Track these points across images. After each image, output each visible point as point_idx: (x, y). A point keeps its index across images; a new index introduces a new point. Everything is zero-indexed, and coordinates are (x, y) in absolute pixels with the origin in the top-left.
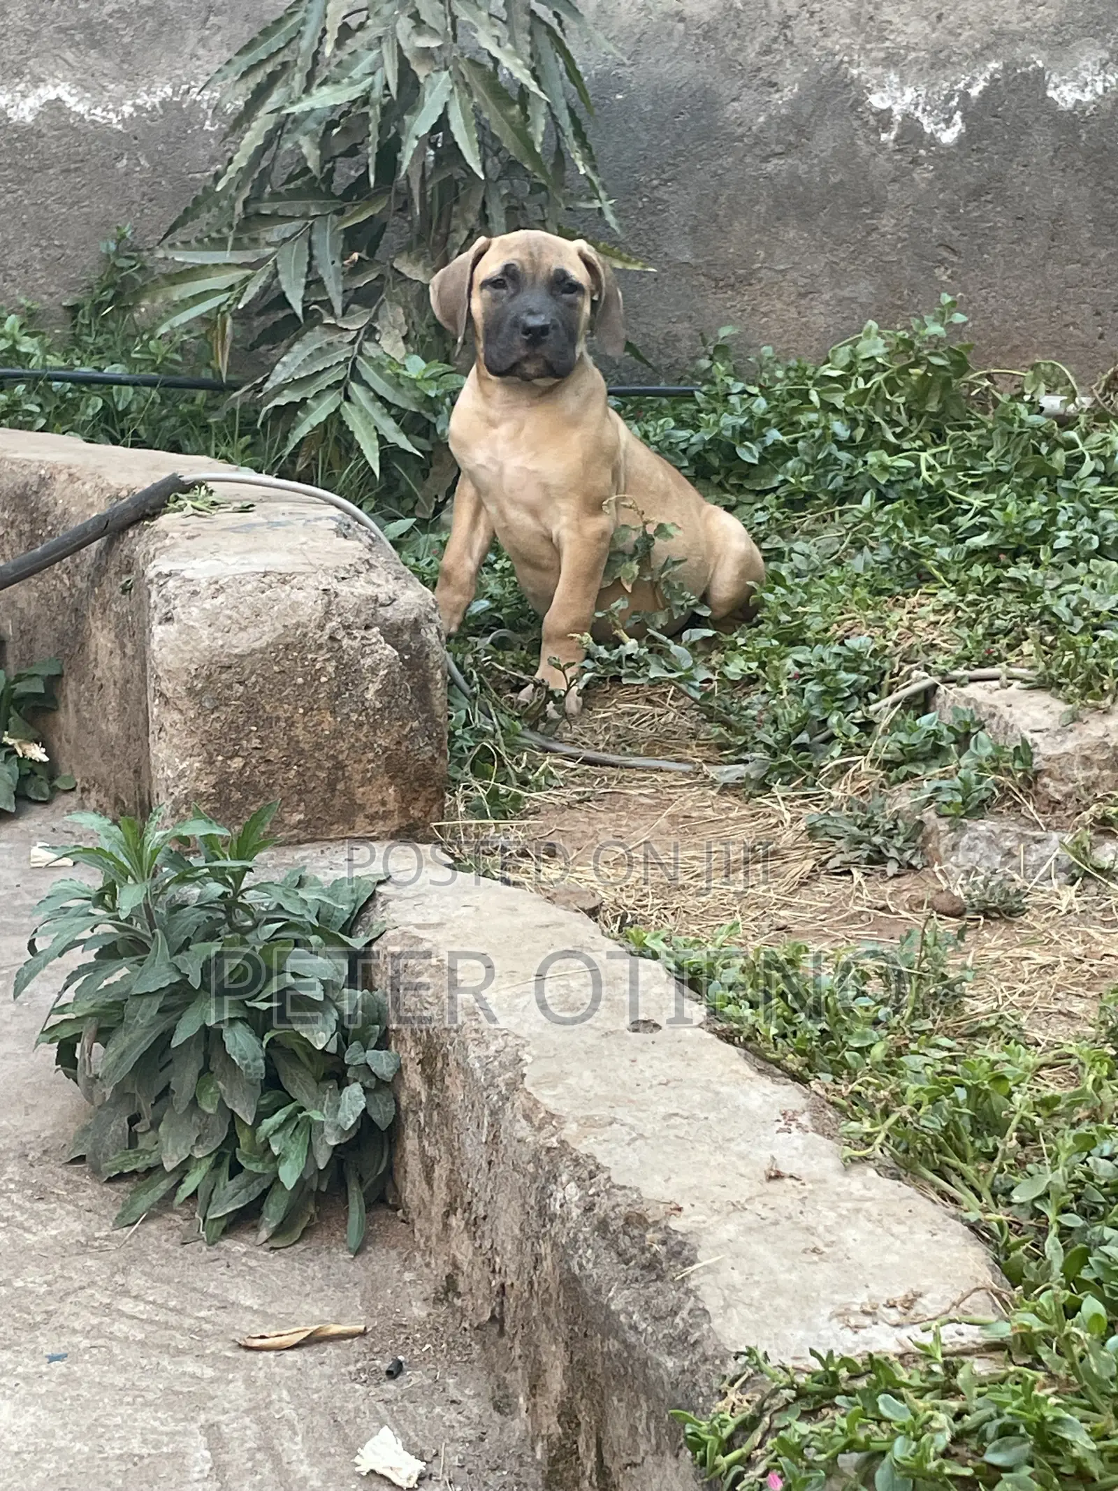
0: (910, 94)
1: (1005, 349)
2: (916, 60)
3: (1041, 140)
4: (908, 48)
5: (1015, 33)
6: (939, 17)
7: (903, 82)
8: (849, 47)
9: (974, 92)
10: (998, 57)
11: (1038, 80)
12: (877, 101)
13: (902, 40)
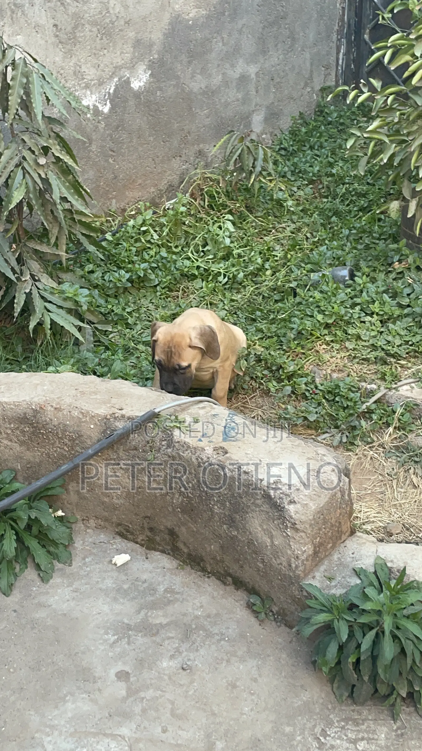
0: (94, 97)
1: (131, 181)
2: (94, 85)
3: (132, 103)
4: (91, 80)
5: (120, 66)
6: (98, 66)
7: (91, 94)
8: (74, 85)
9: (111, 91)
10: (116, 76)
11: (128, 82)
12: (85, 103)
13: (89, 78)
